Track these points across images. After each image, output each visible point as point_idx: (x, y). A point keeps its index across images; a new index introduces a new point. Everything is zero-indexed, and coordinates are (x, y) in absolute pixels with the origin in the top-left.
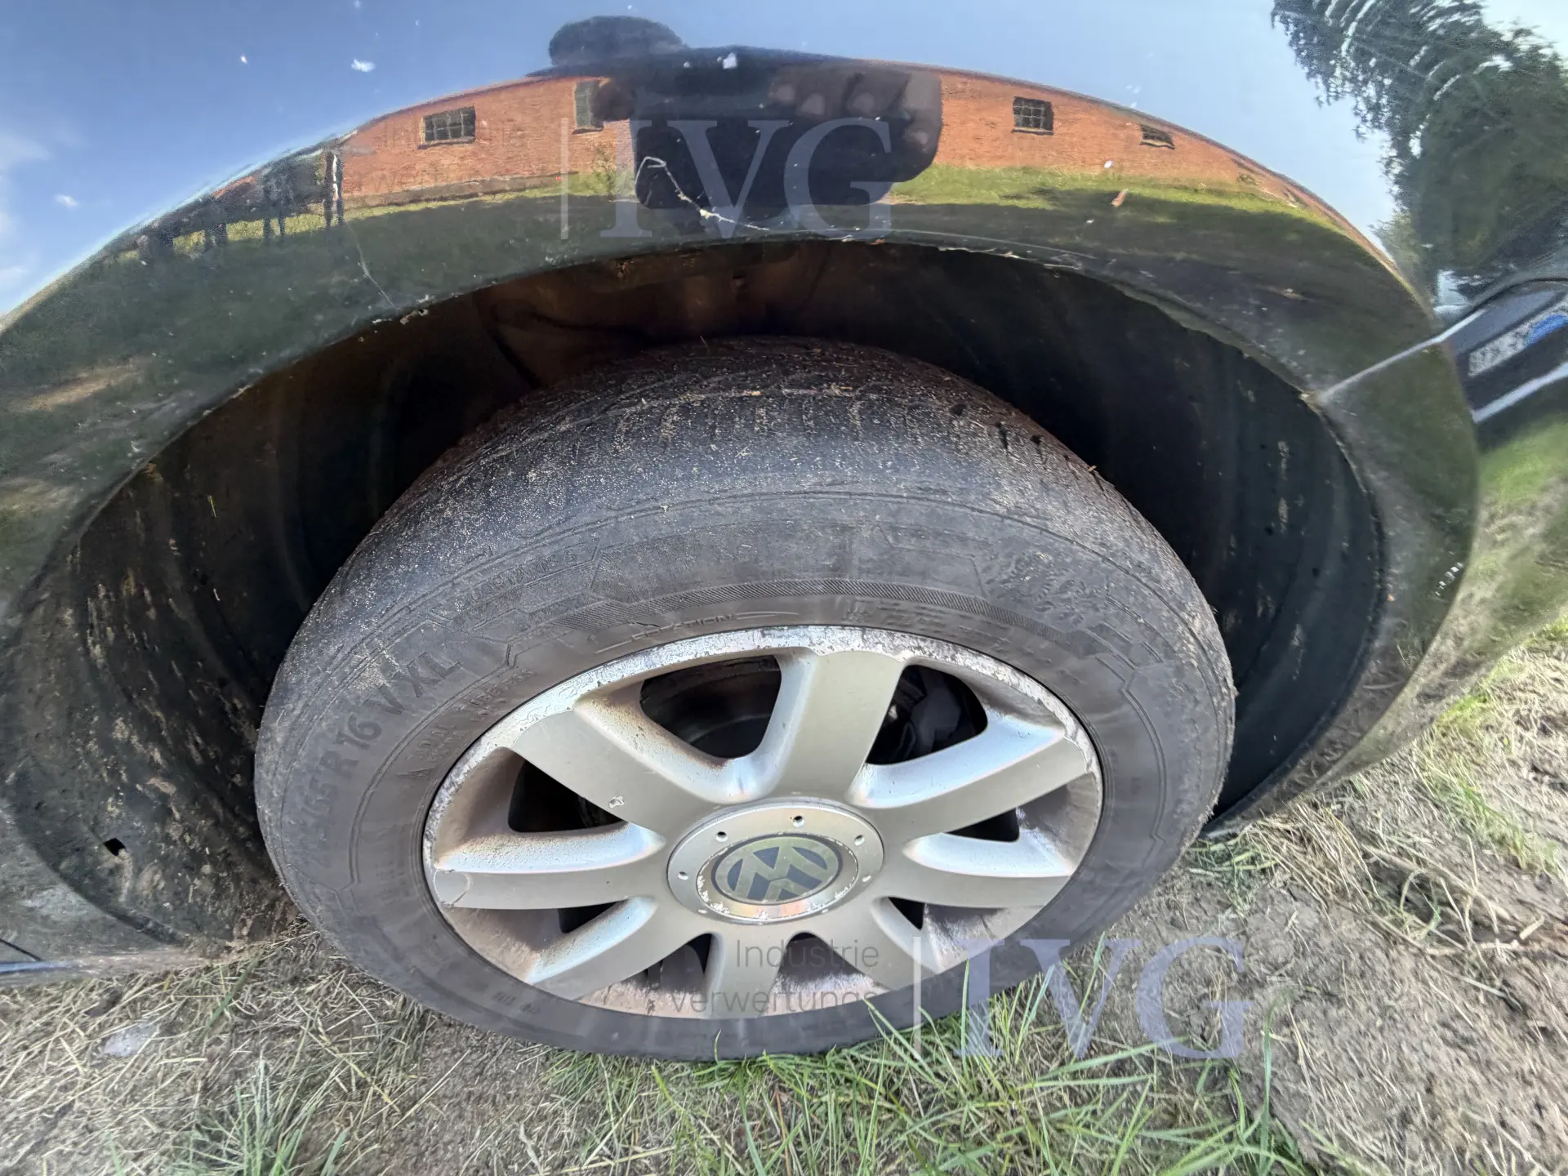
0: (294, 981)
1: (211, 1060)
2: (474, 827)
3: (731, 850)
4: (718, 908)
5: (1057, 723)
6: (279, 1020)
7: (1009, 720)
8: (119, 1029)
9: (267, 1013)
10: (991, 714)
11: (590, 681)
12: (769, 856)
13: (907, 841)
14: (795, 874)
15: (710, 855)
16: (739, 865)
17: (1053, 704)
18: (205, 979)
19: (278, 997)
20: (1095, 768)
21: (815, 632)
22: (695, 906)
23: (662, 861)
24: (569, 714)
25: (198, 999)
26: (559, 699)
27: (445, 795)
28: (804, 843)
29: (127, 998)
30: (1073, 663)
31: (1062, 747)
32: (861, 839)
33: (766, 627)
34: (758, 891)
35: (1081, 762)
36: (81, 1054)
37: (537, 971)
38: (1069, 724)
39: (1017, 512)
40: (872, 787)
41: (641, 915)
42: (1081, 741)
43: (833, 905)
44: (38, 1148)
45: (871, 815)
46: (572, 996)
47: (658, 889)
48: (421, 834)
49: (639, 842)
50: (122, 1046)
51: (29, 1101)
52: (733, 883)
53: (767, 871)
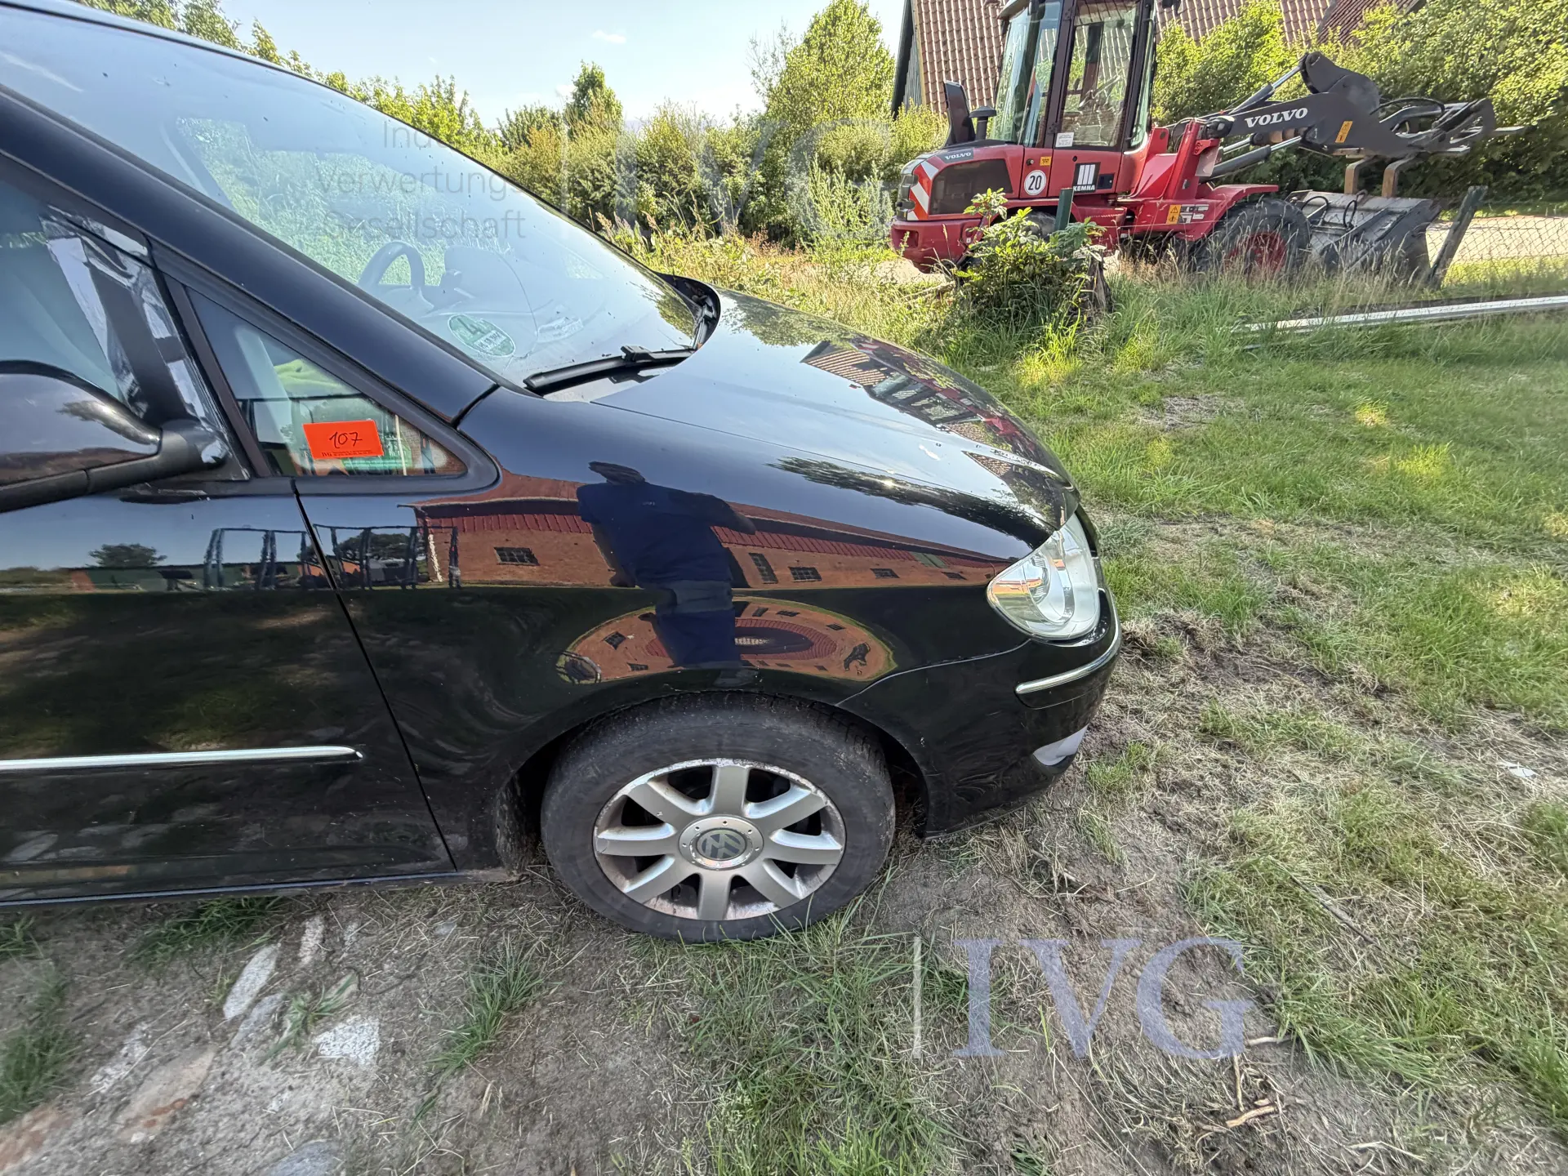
0: (513, 905)
1: (481, 937)
2: (610, 825)
3: (702, 834)
4: (699, 860)
5: (808, 788)
6: (508, 922)
7: (795, 787)
8: (439, 924)
9: (502, 919)
10: (786, 786)
11: (652, 775)
12: (716, 838)
13: (770, 834)
14: (728, 846)
15: (693, 836)
16: (705, 841)
17: (804, 781)
18: (471, 905)
19: (507, 913)
20: (829, 803)
21: (718, 760)
22: (690, 860)
23: (677, 837)
24: (645, 785)
25: (470, 913)
26: (642, 780)
27: (605, 811)
28: (729, 832)
29: (440, 911)
30: (806, 769)
31: (812, 796)
32: (752, 832)
33: (703, 759)
34: (714, 855)
35: (823, 801)
36: (426, 933)
37: (628, 888)
38: (813, 788)
39: (770, 729)
40: (751, 810)
41: (669, 863)
42: (820, 794)
43: (747, 863)
44: (419, 968)
45: (754, 822)
46: (641, 902)
47: (675, 851)
48: (595, 825)
49: (668, 831)
50: (442, 931)
51: (409, 951)
52: (704, 849)
53: (717, 845)
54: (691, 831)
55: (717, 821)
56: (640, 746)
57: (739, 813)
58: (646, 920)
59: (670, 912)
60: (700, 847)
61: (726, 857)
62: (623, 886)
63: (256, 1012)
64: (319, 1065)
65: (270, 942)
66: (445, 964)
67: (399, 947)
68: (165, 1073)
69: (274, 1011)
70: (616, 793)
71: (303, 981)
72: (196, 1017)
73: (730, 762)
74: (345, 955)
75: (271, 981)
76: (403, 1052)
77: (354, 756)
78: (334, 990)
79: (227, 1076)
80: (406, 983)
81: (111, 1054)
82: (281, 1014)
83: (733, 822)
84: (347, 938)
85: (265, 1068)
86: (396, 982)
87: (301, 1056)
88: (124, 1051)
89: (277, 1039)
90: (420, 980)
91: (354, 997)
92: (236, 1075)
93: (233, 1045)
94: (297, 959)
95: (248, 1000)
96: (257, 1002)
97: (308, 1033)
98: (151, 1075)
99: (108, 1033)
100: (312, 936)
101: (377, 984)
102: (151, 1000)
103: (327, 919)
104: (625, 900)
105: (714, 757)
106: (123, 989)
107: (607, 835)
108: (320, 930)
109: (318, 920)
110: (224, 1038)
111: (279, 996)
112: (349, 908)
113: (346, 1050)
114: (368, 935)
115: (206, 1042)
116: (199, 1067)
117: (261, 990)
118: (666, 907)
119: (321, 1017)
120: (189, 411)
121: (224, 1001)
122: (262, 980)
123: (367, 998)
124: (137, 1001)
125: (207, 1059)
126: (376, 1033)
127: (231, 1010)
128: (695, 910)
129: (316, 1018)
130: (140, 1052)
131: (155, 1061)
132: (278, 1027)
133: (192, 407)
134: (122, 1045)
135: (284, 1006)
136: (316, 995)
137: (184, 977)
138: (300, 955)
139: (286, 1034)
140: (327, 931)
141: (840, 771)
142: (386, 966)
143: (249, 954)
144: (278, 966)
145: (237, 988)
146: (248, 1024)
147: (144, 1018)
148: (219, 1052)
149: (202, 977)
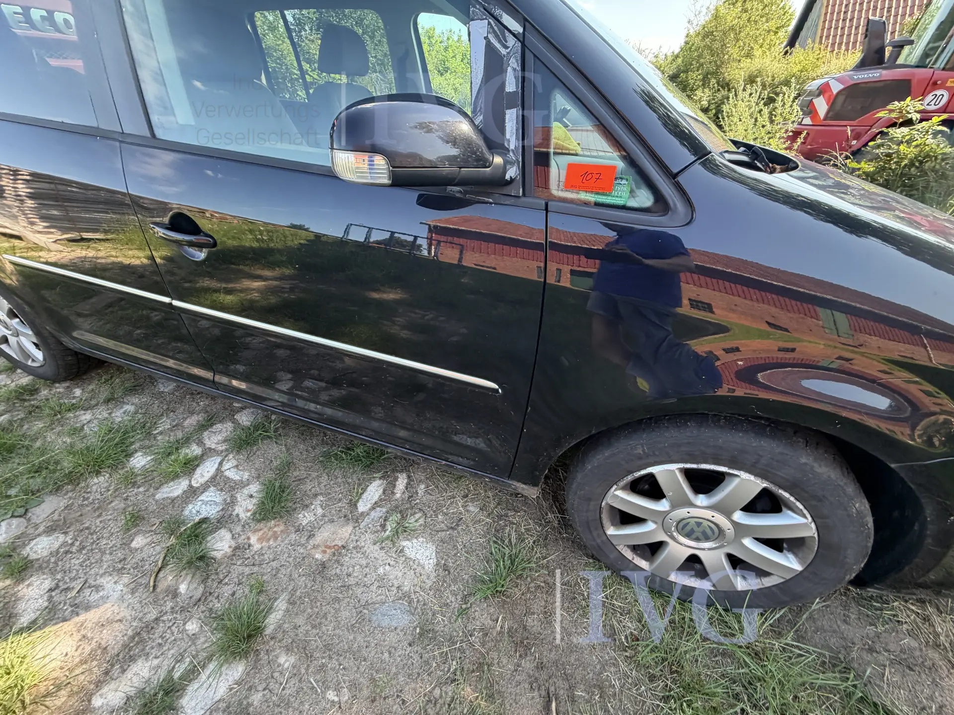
0: (514, 510)
1: (494, 522)
2: (623, 488)
3: (689, 518)
4: (675, 534)
5: (806, 517)
6: (511, 519)
7: (789, 512)
8: (470, 504)
9: (507, 516)
10: (784, 509)
11: (681, 465)
13: (743, 537)
14: (704, 533)
15: (682, 517)
16: (688, 523)
17: (805, 512)
18: (488, 500)
20: (816, 535)
21: (742, 473)
22: (668, 531)
23: (667, 513)
24: (673, 471)
25: (487, 504)
26: (674, 467)
27: (629, 477)
29: (469, 496)
30: (814, 503)
31: (805, 525)
32: (730, 531)
33: (730, 468)
34: (688, 535)
35: (811, 531)
36: (462, 506)
37: (611, 531)
38: (810, 519)
39: (806, 464)
40: (739, 516)
41: (650, 526)
42: (813, 525)
43: (709, 549)
44: (458, 525)
45: (735, 524)
46: (615, 543)
47: (660, 522)
48: (616, 483)
49: (663, 506)
50: (471, 508)
51: (453, 513)
52: (682, 529)
53: (696, 529)
54: (682, 512)
55: (708, 514)
56: (689, 443)
57: (728, 514)
58: (612, 556)
59: (630, 558)
60: (681, 525)
61: (697, 539)
62: (608, 528)
63: (373, 514)
64: (404, 559)
65: (380, 478)
66: (473, 530)
67: (447, 509)
68: (329, 526)
69: (381, 517)
70: (645, 468)
71: (397, 507)
72: (344, 504)
73: (752, 478)
74: (418, 501)
75: (381, 500)
76: (449, 572)
77: (497, 391)
78: (412, 520)
79: (358, 543)
80: (450, 531)
81: (307, 506)
82: (385, 520)
83: (720, 519)
84: (420, 492)
85: (377, 547)
86: (445, 528)
87: (395, 549)
88: (313, 507)
89: (383, 533)
90: (458, 533)
91: (422, 527)
92: (363, 544)
93: (361, 527)
94: (393, 493)
95: (369, 506)
96: (373, 508)
97: (398, 538)
98: (325, 525)
99: (305, 494)
100: (402, 482)
101: (435, 525)
102: (325, 486)
103: (409, 477)
104: (604, 538)
105: (740, 469)
106: (314, 474)
107: (619, 493)
108: (405, 481)
109: (404, 475)
110: (357, 521)
111: (384, 510)
112: (420, 475)
113: (418, 556)
114: (431, 495)
115: (349, 520)
116: (346, 531)
117: (376, 503)
118: (629, 554)
119: (405, 531)
120: (506, 145)
121: (358, 501)
122: (376, 498)
123: (429, 531)
124: (319, 484)
125: (349, 528)
126: (434, 554)
127: (362, 507)
128: (648, 563)
129: (402, 530)
130: (320, 511)
131: (326, 519)
132: (383, 526)
133: (509, 141)
134: (312, 504)
135: (386, 517)
136: (403, 518)
137: (339, 480)
138: (395, 491)
139: (387, 533)
140: (408, 484)
141: (849, 516)
142: (440, 517)
143: (371, 480)
144: (384, 492)
145: (364, 496)
146: (369, 519)
147: (321, 494)
148: (355, 527)
149: (348, 483)
